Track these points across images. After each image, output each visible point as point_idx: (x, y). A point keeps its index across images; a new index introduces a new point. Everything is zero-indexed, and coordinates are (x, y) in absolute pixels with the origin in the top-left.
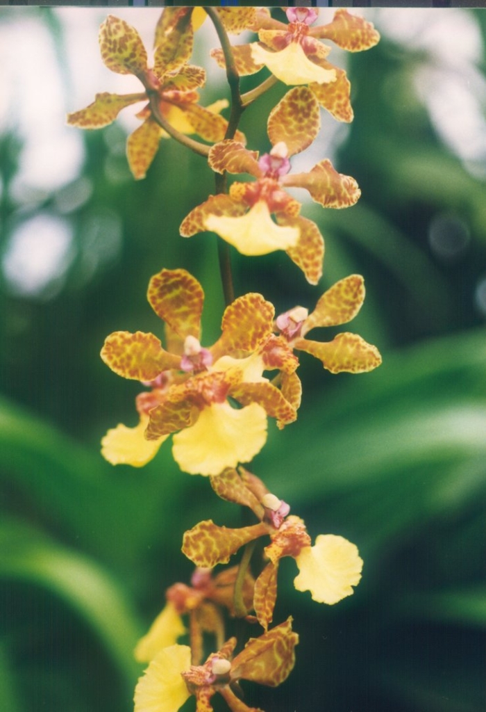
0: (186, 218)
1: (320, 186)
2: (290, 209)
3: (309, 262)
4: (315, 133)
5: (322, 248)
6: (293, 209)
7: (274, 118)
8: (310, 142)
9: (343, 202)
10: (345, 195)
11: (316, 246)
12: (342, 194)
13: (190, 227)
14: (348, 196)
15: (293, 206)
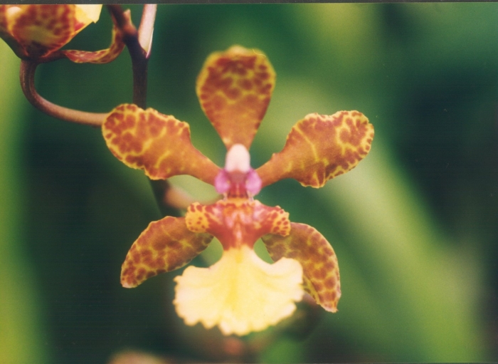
0: (126, 262)
1: (303, 167)
2: (277, 228)
3: (320, 281)
4: (269, 86)
5: (333, 258)
6: (282, 226)
7: (205, 88)
8: (267, 101)
9: (349, 163)
10: (348, 152)
11: (324, 259)
12: (343, 153)
13: (136, 273)
14: (354, 149)
15: (279, 223)
